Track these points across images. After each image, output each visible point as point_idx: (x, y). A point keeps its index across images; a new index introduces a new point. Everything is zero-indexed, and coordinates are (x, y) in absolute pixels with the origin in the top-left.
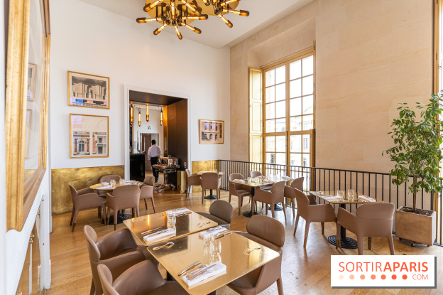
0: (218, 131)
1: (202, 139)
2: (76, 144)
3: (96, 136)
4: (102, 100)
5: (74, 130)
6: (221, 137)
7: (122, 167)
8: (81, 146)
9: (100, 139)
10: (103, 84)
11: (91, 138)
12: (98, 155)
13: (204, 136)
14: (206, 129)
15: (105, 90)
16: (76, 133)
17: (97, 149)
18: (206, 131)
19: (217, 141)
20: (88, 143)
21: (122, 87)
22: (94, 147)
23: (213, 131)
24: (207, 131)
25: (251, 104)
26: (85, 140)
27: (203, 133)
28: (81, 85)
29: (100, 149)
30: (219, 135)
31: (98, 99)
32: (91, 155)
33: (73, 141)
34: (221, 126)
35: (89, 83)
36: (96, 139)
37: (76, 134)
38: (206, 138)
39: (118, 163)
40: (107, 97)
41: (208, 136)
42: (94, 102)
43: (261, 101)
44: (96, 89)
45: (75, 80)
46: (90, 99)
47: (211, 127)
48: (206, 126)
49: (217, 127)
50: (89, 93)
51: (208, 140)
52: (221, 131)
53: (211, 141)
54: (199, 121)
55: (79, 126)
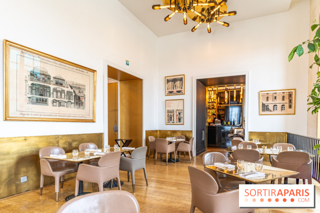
0: (287, 100)
1: (263, 110)
3: (177, 112)
4: (181, 90)
5: (168, 109)
6: (290, 107)
7: (191, 131)
8: (170, 117)
9: (179, 114)
10: (181, 80)
11: (175, 113)
12: (178, 123)
13: (265, 108)
14: (267, 100)
15: (182, 83)
16: (168, 110)
17: (178, 120)
18: (267, 102)
19: (283, 112)
20: (174, 116)
21: (192, 78)
22: (176, 119)
23: (279, 101)
24: (270, 101)
26: (172, 114)
27: (263, 105)
28: (170, 83)
29: (180, 119)
30: (287, 106)
31: (179, 89)
32: (175, 123)
33: (167, 115)
34: (290, 95)
35: (174, 81)
36: (178, 114)
37: (169, 112)
39: (189, 129)
40: (183, 87)
41: (271, 107)
42: (177, 91)
44: (178, 83)
46: (175, 91)
47: (275, 98)
48: (268, 98)
49: (283, 97)
50: (174, 86)
51: (271, 111)
52: (290, 101)
53: (275, 112)
54: (259, 93)
55: (170, 106)
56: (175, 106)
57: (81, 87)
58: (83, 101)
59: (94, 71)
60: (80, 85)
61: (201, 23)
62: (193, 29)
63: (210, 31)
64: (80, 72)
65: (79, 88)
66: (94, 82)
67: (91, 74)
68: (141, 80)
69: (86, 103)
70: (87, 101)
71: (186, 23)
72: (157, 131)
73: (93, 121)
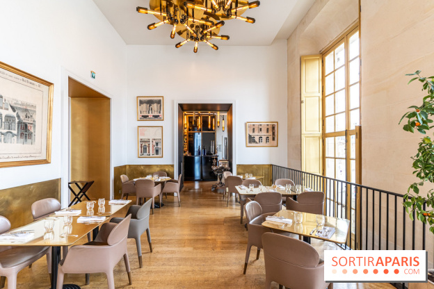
0: (270, 133)
1: (250, 142)
2: (141, 147)
3: (154, 141)
4: (158, 114)
5: (141, 137)
6: (274, 139)
7: (173, 166)
8: (144, 148)
9: (157, 144)
10: (159, 102)
11: (151, 143)
12: (155, 156)
13: (251, 139)
14: (254, 132)
15: (160, 106)
16: (141, 139)
17: (155, 151)
18: (254, 134)
19: (268, 144)
20: (149, 147)
21: (173, 102)
22: (153, 150)
23: (264, 133)
24: (256, 133)
25: (303, 99)
26: (147, 144)
27: (250, 136)
28: (145, 105)
29: (157, 151)
30: (271, 138)
31: (156, 114)
32: (151, 156)
33: (140, 145)
34: (273, 128)
35: (150, 102)
36: (154, 144)
37: (142, 141)
38: (254, 141)
39: (170, 163)
40: (162, 112)
41: (257, 139)
42: (153, 116)
43: (320, 95)
44: (155, 106)
45: (141, 102)
46: (151, 115)
47: (261, 129)
48: (254, 129)
49: (268, 129)
50: (150, 110)
51: (257, 143)
52: (274, 134)
53: (261, 144)
54: (246, 124)
55: (144, 134)
56: (151, 135)
57: (28, 108)
58: (32, 130)
59: (49, 84)
60: (27, 105)
61: (189, 40)
62: (178, 45)
63: (195, 51)
64: (29, 84)
65: (26, 110)
66: (50, 101)
67: (45, 87)
68: (109, 99)
69: (36, 133)
70: (39, 131)
71: (172, 37)
72: (125, 166)
73: (46, 162)
